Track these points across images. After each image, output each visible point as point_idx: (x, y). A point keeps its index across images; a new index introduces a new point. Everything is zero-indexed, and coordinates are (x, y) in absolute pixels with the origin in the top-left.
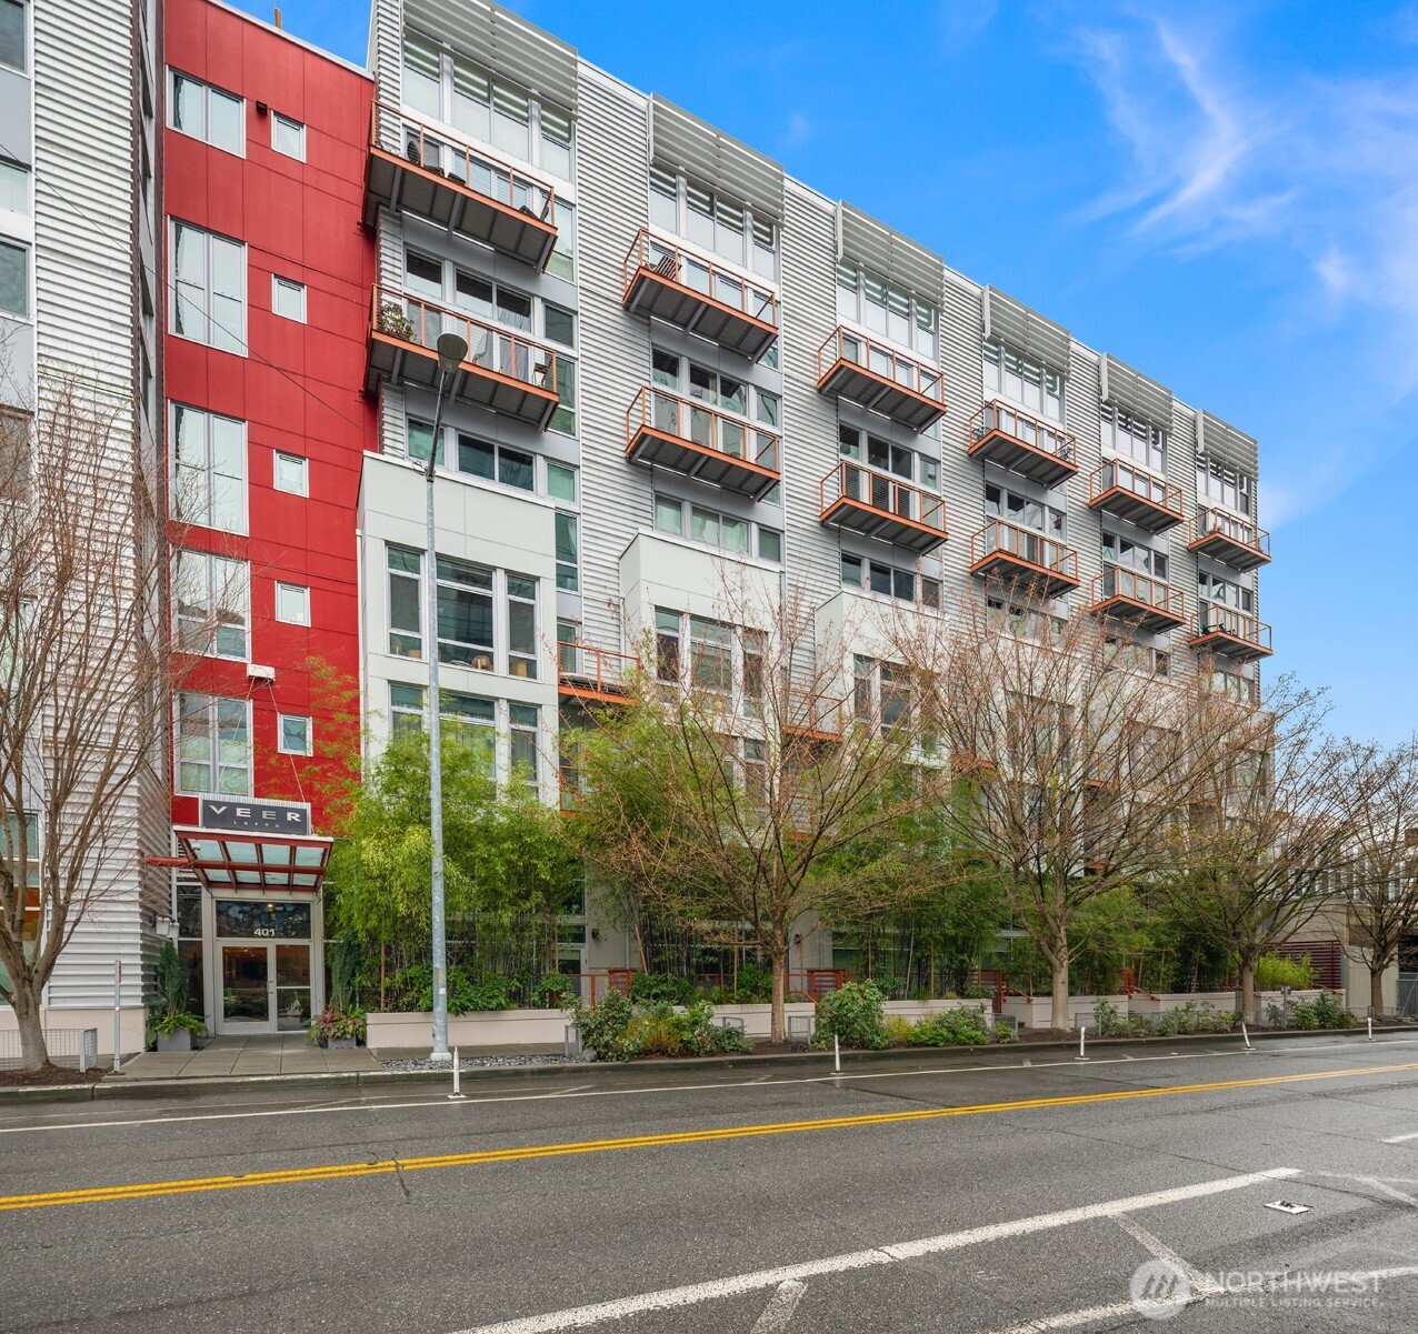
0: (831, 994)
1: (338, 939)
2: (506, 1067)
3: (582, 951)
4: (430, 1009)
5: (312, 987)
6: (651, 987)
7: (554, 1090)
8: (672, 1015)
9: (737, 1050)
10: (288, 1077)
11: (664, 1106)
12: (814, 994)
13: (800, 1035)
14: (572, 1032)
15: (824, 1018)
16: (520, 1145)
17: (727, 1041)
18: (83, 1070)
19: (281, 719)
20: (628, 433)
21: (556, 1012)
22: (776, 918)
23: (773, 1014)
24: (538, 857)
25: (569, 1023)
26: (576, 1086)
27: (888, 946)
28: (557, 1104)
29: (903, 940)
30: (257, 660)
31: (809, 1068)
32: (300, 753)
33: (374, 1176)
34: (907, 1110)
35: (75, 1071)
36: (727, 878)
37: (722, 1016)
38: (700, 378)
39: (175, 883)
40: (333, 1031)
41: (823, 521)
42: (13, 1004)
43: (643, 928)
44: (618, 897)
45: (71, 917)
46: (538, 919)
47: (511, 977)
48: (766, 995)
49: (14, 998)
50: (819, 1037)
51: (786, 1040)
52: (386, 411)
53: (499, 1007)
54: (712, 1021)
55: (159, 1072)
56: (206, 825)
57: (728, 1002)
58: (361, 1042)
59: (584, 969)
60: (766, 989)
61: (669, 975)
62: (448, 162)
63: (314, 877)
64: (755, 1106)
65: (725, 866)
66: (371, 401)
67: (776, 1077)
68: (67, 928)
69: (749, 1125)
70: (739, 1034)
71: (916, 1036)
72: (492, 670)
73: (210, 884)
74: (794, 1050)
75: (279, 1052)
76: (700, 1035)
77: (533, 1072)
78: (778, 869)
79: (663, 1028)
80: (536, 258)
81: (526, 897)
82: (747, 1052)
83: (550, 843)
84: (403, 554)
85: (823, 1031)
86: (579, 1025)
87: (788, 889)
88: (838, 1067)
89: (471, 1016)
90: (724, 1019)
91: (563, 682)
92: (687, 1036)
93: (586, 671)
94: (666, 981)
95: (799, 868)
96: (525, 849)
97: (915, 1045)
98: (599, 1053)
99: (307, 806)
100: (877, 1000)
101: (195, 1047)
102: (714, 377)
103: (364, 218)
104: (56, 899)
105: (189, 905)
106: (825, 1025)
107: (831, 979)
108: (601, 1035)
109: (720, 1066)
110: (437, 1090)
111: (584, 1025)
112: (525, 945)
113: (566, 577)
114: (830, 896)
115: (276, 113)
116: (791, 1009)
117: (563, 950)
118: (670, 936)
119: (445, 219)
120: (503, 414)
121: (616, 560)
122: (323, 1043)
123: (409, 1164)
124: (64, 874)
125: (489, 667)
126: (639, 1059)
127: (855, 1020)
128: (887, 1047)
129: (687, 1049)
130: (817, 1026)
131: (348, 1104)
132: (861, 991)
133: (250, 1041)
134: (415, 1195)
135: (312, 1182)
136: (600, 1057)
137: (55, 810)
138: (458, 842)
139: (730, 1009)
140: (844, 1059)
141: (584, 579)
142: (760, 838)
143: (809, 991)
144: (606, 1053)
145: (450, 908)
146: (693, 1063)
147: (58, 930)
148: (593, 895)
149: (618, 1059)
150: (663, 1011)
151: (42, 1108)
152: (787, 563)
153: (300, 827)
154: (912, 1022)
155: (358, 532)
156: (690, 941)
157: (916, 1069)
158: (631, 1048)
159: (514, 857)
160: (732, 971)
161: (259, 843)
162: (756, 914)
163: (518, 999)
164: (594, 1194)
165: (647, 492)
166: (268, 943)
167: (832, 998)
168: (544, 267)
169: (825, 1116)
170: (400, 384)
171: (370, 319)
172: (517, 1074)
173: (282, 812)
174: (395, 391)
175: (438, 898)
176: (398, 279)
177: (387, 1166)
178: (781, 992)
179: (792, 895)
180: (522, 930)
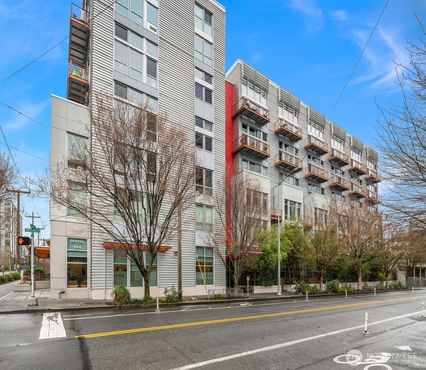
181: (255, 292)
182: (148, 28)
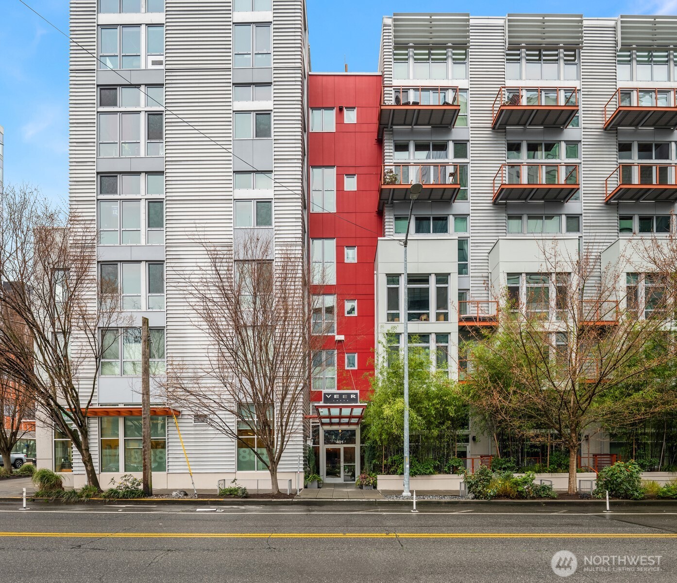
0: (606, 469)
1: (367, 444)
2: (434, 500)
3: (468, 447)
4: (402, 474)
5: (356, 464)
6: (502, 464)
7: (455, 511)
8: (513, 478)
9: (548, 497)
10: (352, 500)
11: (508, 521)
12: (597, 467)
13: (585, 490)
14: (463, 485)
15: (601, 481)
16: (443, 532)
17: (542, 492)
18: (288, 494)
19: (346, 355)
20: (494, 190)
21: (455, 476)
22: (572, 428)
23: (569, 479)
24: (449, 405)
25: (462, 481)
26: (465, 510)
27: (647, 440)
28: (458, 517)
29: (658, 436)
30: (338, 334)
31: (590, 508)
32: (353, 368)
33: (389, 538)
34: (649, 533)
35: (286, 494)
36: (544, 408)
37: (540, 479)
38: (533, 148)
39: (311, 424)
40: (365, 482)
41: (607, 202)
42: (270, 470)
43: (498, 435)
44: (486, 421)
45: (286, 439)
46: (448, 433)
47: (435, 459)
48: (566, 468)
49: (270, 468)
50: (598, 491)
51: (577, 493)
52: (386, 217)
53: (431, 473)
54: (535, 482)
55: (310, 496)
56: (325, 403)
57: (544, 472)
58: (375, 487)
59: (468, 456)
60: (566, 465)
61: (512, 458)
62: (412, 97)
63: (357, 419)
64: (556, 525)
65: (543, 403)
66: (380, 214)
67: (569, 512)
68: (285, 443)
69: (552, 533)
70: (550, 489)
71: (664, 493)
72: (429, 320)
73: (323, 424)
74: (582, 498)
75: (346, 490)
76: (528, 488)
77: (445, 503)
78: (574, 401)
79: (507, 484)
80: (449, 123)
81: (443, 423)
82: (554, 498)
83: (454, 399)
84: (393, 278)
85: (600, 488)
86: (467, 482)
87: (580, 412)
88: (608, 508)
89: (418, 477)
90: (541, 480)
91: (460, 320)
92: (520, 489)
93: (471, 312)
94: (510, 461)
95: (587, 400)
96: (443, 402)
97: (663, 498)
98: (476, 495)
99: (358, 392)
100: (637, 472)
101: (319, 487)
102: (541, 144)
103: (378, 136)
104: (282, 433)
105: (316, 432)
106: (602, 485)
107: (609, 459)
108: (477, 487)
109: (538, 504)
110: (406, 508)
111: (469, 482)
112: (442, 445)
113: (462, 269)
114: (606, 414)
115: (346, 108)
116: (580, 476)
117: (458, 447)
118: (513, 439)
119: (410, 123)
120: (435, 201)
121: (487, 255)
122: (361, 487)
123: (401, 535)
124: (284, 424)
125: (427, 319)
126: (495, 499)
127: (621, 483)
128: (643, 499)
129: (520, 495)
130: (597, 484)
131: (374, 512)
132: (626, 467)
133: (336, 485)
134: (405, 546)
135: (368, 538)
136: (476, 497)
137: (282, 402)
138: (415, 402)
139: (545, 476)
140: (611, 504)
141: (471, 268)
142: (563, 385)
143: (594, 466)
144: (479, 496)
145: (411, 430)
146: (523, 502)
147: (282, 444)
148: (474, 420)
149: (485, 499)
150: (508, 476)
151: (279, 506)
152: (584, 231)
153: (355, 400)
154: (662, 485)
155: (375, 272)
156: (523, 440)
157: (662, 511)
158: (492, 494)
159: (438, 406)
160: (547, 456)
161: (341, 408)
162: (560, 426)
163: (438, 470)
164: (476, 554)
165: (504, 216)
166: (341, 446)
167: (607, 470)
168: (454, 126)
169: (595, 531)
170: (392, 203)
171: (381, 179)
172: (439, 503)
173: (349, 395)
174: (390, 207)
175: (406, 426)
176: (391, 158)
177: (392, 535)
178: (575, 467)
179: (582, 414)
180: (441, 438)
181: (379, 488)
182: (150, 67)
